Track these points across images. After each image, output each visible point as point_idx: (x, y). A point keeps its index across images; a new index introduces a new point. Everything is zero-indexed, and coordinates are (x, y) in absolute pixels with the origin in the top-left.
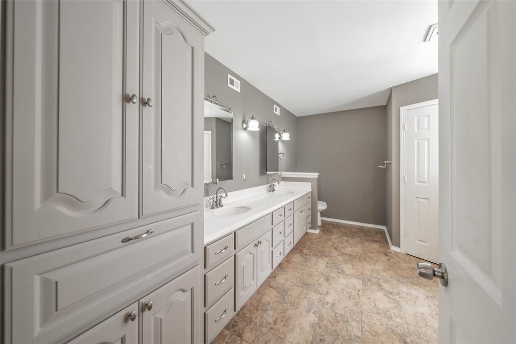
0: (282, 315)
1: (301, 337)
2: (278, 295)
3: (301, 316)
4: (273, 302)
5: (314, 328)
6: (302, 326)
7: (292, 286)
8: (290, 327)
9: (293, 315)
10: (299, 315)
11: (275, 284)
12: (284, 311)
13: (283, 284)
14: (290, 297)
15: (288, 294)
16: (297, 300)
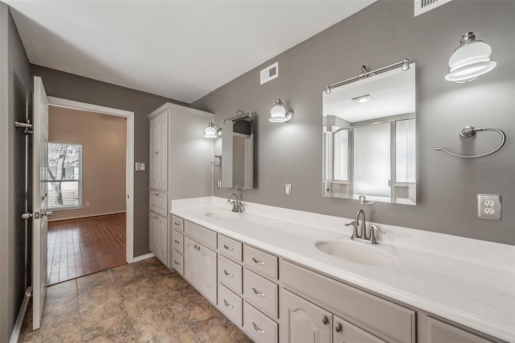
0: (171, 316)
1: (142, 320)
2: (194, 321)
3: (157, 329)
4: (190, 314)
5: (137, 334)
6: (149, 325)
7: (199, 339)
8: (156, 317)
9: (164, 323)
10: (159, 328)
11: (212, 323)
12: (173, 319)
13: (208, 331)
14: (184, 329)
15: (190, 331)
16: (176, 335)
